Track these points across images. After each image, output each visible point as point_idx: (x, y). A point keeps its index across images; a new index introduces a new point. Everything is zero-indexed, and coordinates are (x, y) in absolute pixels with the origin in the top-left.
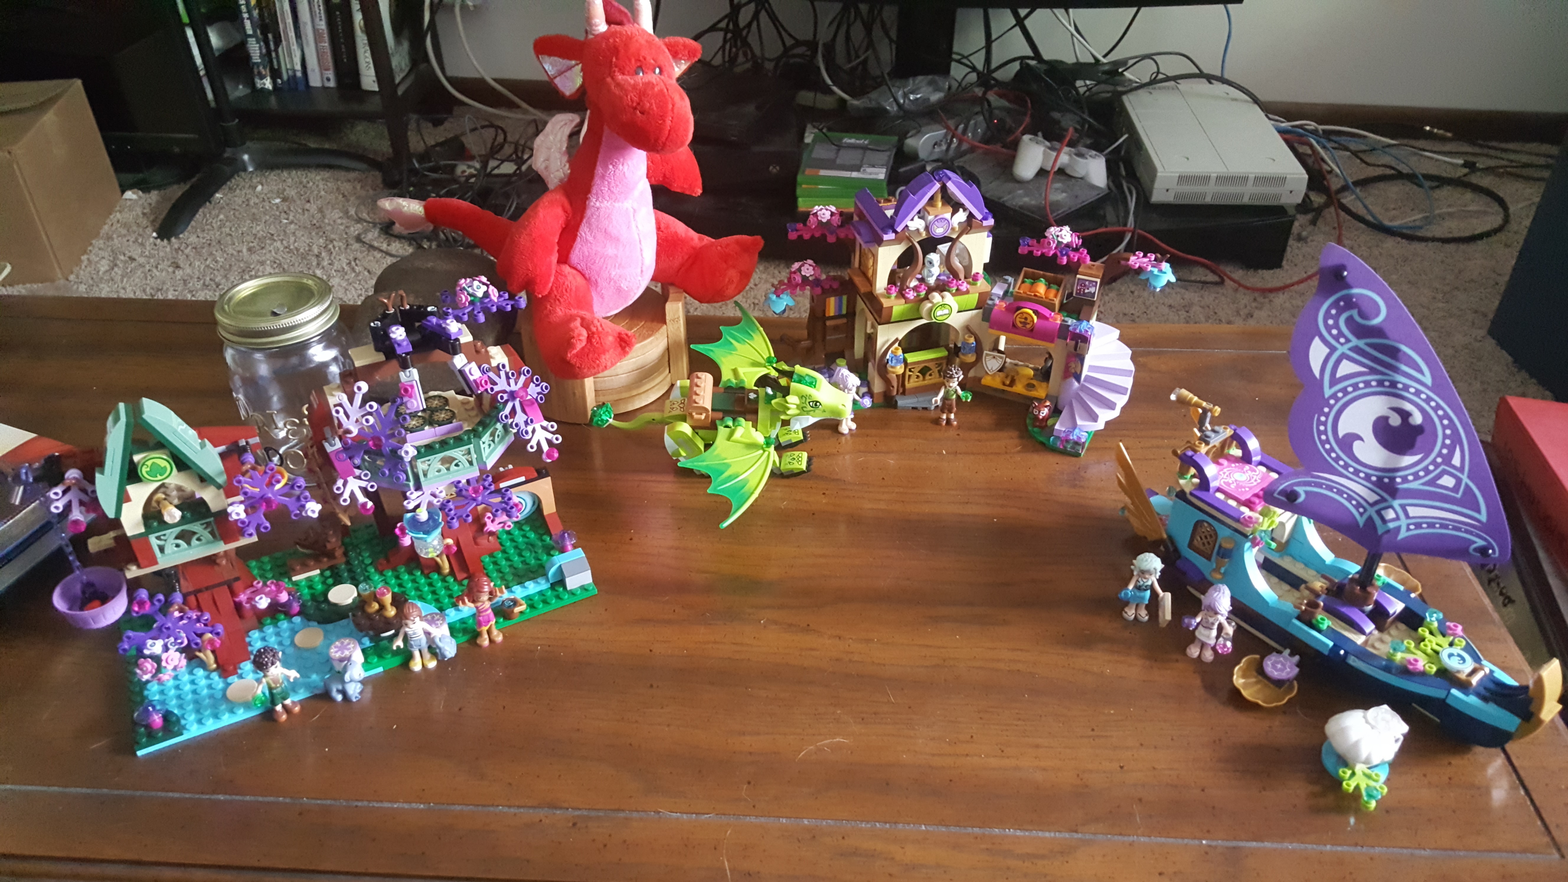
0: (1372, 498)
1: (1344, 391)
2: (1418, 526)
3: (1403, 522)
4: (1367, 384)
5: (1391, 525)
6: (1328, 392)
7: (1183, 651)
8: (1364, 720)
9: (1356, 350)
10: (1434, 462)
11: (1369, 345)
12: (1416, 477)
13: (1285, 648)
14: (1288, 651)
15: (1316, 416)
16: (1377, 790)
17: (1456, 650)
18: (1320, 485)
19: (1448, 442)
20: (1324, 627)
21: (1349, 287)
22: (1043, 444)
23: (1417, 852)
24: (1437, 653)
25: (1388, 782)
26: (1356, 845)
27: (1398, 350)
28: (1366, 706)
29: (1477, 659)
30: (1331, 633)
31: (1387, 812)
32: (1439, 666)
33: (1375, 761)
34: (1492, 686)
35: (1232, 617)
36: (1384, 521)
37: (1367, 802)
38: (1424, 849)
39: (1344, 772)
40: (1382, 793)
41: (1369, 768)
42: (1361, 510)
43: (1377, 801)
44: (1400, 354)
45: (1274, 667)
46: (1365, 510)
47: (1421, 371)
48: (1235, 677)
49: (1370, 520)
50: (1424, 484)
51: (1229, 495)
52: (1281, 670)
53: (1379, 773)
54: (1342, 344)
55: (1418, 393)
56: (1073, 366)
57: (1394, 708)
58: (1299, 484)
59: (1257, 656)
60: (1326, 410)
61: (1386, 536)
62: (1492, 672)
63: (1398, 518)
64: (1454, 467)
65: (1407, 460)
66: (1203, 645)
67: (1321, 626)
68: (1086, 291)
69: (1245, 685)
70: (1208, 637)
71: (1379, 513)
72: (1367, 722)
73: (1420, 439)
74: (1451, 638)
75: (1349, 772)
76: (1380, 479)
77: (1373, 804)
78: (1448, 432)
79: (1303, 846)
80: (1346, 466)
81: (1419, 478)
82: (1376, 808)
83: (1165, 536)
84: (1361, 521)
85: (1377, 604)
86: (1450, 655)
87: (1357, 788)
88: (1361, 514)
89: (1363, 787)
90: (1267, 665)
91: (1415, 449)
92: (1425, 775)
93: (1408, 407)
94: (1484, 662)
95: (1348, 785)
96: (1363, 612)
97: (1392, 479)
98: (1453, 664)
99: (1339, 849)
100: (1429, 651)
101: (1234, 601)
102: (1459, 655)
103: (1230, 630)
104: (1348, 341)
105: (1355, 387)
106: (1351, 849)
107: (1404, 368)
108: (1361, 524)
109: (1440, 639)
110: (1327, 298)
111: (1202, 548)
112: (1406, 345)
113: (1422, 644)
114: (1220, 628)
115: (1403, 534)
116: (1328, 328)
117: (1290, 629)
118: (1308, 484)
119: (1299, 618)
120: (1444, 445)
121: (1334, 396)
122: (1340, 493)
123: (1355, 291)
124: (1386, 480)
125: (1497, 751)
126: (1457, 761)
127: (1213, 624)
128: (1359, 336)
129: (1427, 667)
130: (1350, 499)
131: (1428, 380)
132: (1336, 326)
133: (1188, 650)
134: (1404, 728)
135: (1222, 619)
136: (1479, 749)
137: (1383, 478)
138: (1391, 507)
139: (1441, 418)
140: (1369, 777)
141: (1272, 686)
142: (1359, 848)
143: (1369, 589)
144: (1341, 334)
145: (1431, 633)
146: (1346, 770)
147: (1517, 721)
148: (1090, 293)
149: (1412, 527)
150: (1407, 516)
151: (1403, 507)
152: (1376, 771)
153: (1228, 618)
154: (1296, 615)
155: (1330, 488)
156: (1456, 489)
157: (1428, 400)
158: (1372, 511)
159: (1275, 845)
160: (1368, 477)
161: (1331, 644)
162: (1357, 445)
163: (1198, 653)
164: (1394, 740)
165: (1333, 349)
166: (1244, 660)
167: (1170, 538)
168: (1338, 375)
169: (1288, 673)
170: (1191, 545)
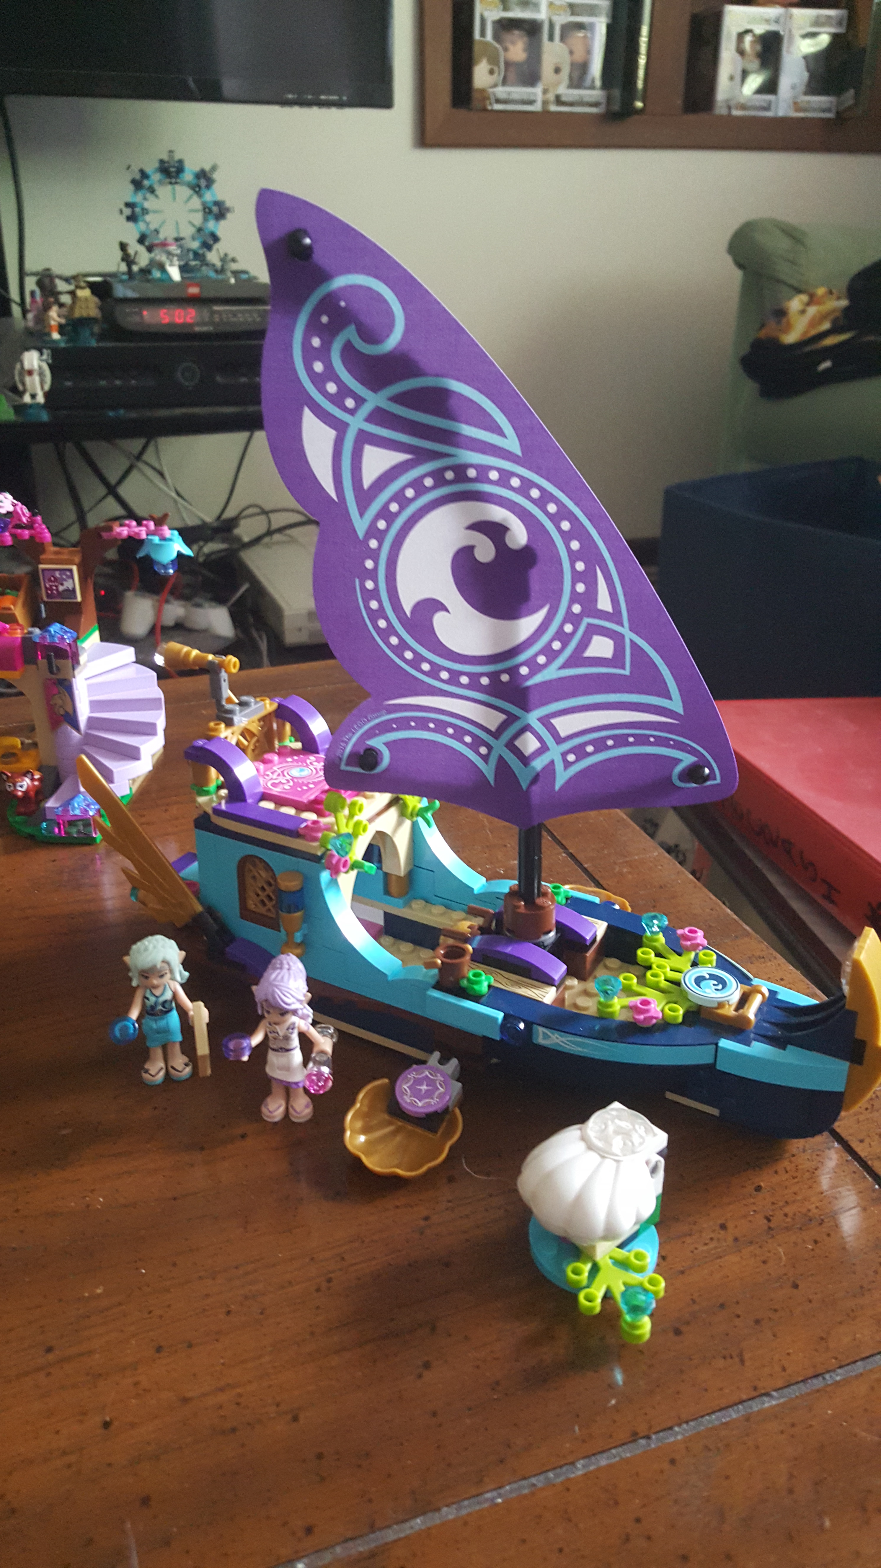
0: (493, 720)
1: (385, 513)
2: (580, 752)
3: (555, 752)
4: (417, 485)
5: (538, 764)
6: (361, 525)
7: (255, 1113)
8: (582, 1145)
9: (378, 416)
10: (570, 617)
11: (397, 399)
12: (551, 655)
13: (431, 1052)
14: (437, 1055)
15: (357, 581)
16: (645, 1290)
17: (702, 971)
18: (403, 724)
19: (580, 566)
20: (483, 988)
21: (325, 277)
22: (32, 837)
23: (756, 1406)
24: (677, 983)
25: (663, 1264)
26: (634, 1437)
27: (445, 394)
28: (582, 1118)
29: (743, 979)
30: (496, 997)
31: (678, 1332)
32: (688, 1004)
33: (627, 1227)
34: (780, 1016)
35: (321, 1017)
36: (525, 760)
37: (634, 1327)
38: (767, 1394)
39: (577, 1272)
40: (656, 1293)
41: (621, 1246)
42: (483, 750)
43: (651, 1316)
44: (453, 402)
45: (417, 1094)
46: (490, 748)
47: (498, 430)
48: (348, 1133)
49: (502, 766)
50: (565, 666)
51: (280, 801)
52: (429, 1094)
53: (641, 1250)
54: (352, 412)
55: (505, 478)
56: (59, 702)
57: (630, 1104)
58: (371, 733)
59: (386, 1081)
60: (369, 564)
61: (536, 789)
62: (773, 993)
63: (544, 748)
64: (603, 615)
65: (528, 625)
66: (288, 1089)
67: (476, 987)
68: (61, 588)
69: (369, 1146)
70: (288, 1068)
71: (511, 746)
72: (590, 1147)
73: (535, 575)
74: (692, 955)
75: (586, 1268)
76: (494, 676)
77: (645, 1325)
78: (575, 545)
79: (524, 1487)
80: (435, 672)
81: (556, 654)
82: (653, 1332)
83: (199, 908)
84: (488, 771)
85: (561, 927)
86: (699, 980)
87: (608, 1297)
88: (485, 758)
89: (618, 1290)
90: (403, 1093)
91: (533, 601)
92: (723, 1227)
93: (498, 514)
94: (756, 981)
95: (589, 1299)
96: (541, 945)
97: (513, 671)
98: (708, 993)
99: (603, 1461)
100: (664, 984)
101: (312, 983)
102: (712, 977)
103: (325, 1043)
104: (360, 401)
105: (399, 497)
106: (626, 1453)
107: (468, 430)
108: (490, 776)
109: (675, 960)
110: (294, 314)
111: (262, 910)
112: (458, 379)
113: (649, 974)
114: (306, 1044)
115: (562, 777)
116: (319, 381)
117: (430, 1013)
118: (385, 728)
119: (438, 986)
120: (577, 577)
121: (373, 532)
122: (441, 727)
123: (340, 282)
124: (505, 678)
125: (823, 1138)
126: (766, 1179)
127: (287, 1038)
128: (375, 386)
129: (666, 1009)
130: (459, 734)
131: (512, 443)
132: (330, 374)
133: (264, 1109)
134: (660, 1138)
135: (304, 1025)
136: (797, 1145)
137: (497, 674)
138: (527, 728)
139: (555, 519)
140: (623, 1265)
141: (420, 1131)
142: (643, 1442)
143: (540, 901)
144: (344, 391)
145: (658, 955)
146: (579, 1265)
147: (843, 1066)
148: (67, 590)
149: (571, 758)
150: (559, 740)
151: (545, 721)
152: (637, 1247)
153: (314, 1023)
154: (433, 982)
155: (422, 724)
156: (617, 660)
157: (526, 486)
158: (499, 747)
159: (468, 1508)
160: (474, 684)
161: (500, 1015)
162: (439, 620)
163: (282, 1109)
164: (647, 1171)
165: (340, 428)
166: (361, 1096)
167: (210, 910)
168: (367, 482)
169: (441, 1097)
170: (246, 914)
